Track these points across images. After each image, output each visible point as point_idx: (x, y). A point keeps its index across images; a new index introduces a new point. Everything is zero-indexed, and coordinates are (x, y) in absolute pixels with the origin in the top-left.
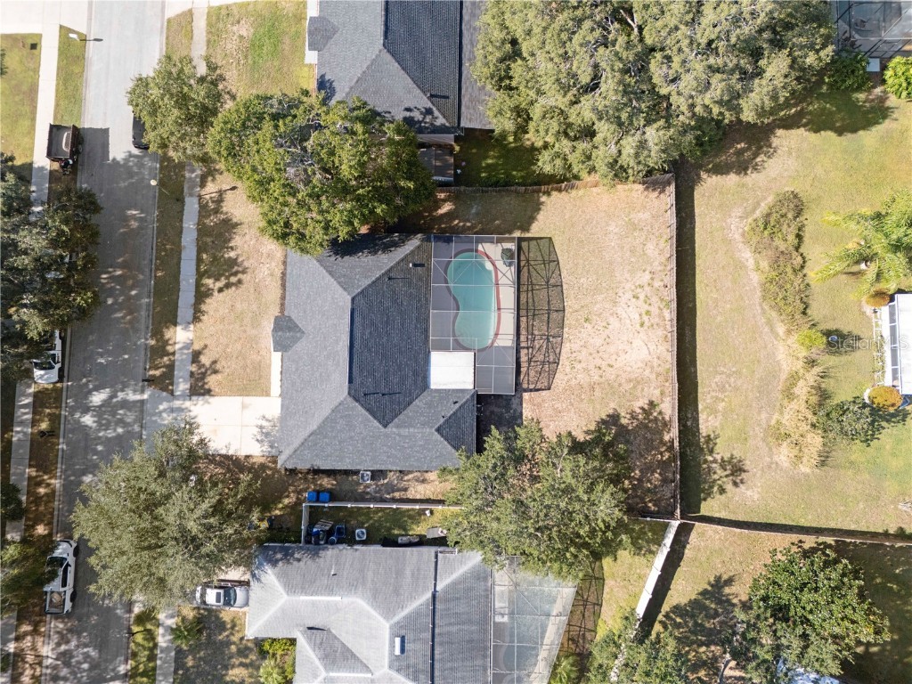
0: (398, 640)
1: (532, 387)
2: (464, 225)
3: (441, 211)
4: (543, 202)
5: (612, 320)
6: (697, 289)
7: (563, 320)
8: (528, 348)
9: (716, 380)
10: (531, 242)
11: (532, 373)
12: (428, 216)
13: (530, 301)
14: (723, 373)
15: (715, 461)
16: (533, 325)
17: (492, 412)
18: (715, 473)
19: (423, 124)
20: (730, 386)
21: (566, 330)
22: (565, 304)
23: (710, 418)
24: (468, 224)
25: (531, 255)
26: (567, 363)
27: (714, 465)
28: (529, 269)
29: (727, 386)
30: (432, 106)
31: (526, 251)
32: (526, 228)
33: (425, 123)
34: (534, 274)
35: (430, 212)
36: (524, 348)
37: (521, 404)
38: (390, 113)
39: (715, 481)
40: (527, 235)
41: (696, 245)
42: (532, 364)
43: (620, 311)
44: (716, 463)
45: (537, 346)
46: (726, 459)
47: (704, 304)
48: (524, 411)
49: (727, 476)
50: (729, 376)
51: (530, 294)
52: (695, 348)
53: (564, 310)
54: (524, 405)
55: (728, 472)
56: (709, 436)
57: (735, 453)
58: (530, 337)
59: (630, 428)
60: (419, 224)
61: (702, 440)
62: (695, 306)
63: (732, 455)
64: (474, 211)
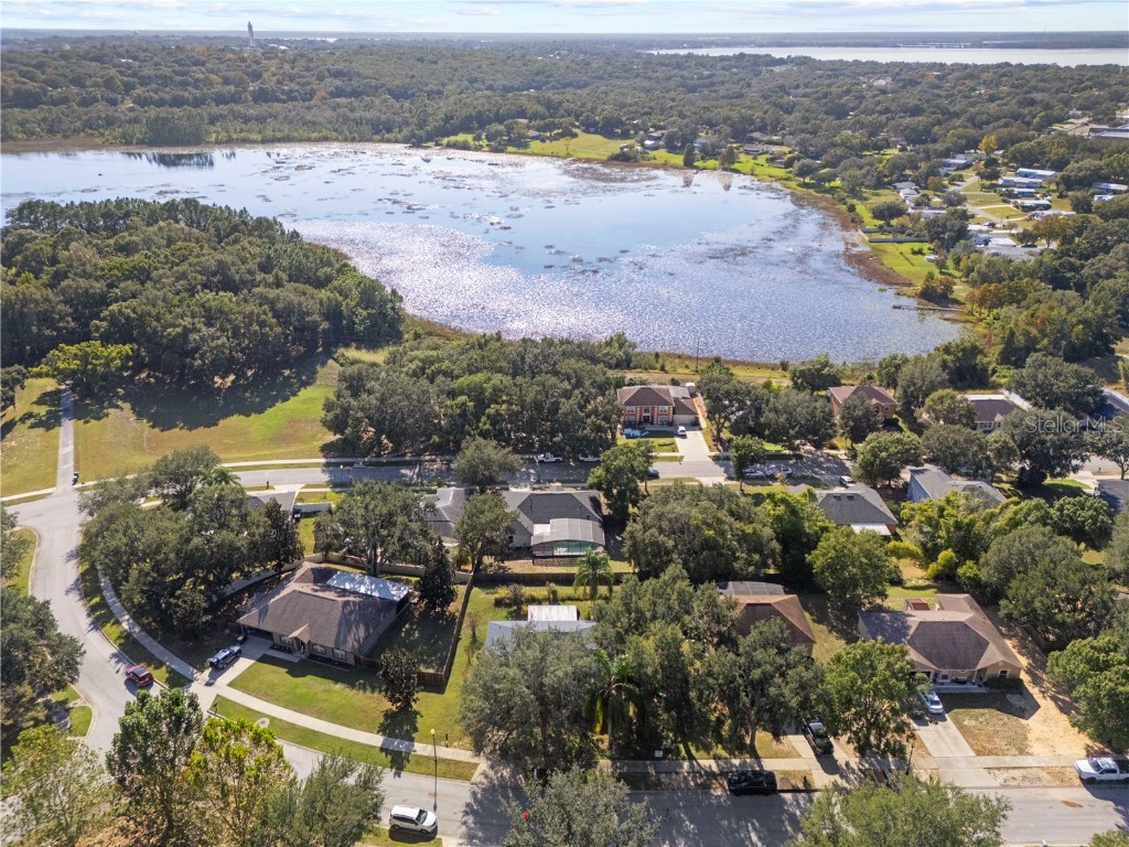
1: (535, 562)
11: (541, 562)
12: (612, 532)
16: (565, 562)
24: (611, 543)
36: (554, 560)
58: (559, 561)
60: (608, 531)
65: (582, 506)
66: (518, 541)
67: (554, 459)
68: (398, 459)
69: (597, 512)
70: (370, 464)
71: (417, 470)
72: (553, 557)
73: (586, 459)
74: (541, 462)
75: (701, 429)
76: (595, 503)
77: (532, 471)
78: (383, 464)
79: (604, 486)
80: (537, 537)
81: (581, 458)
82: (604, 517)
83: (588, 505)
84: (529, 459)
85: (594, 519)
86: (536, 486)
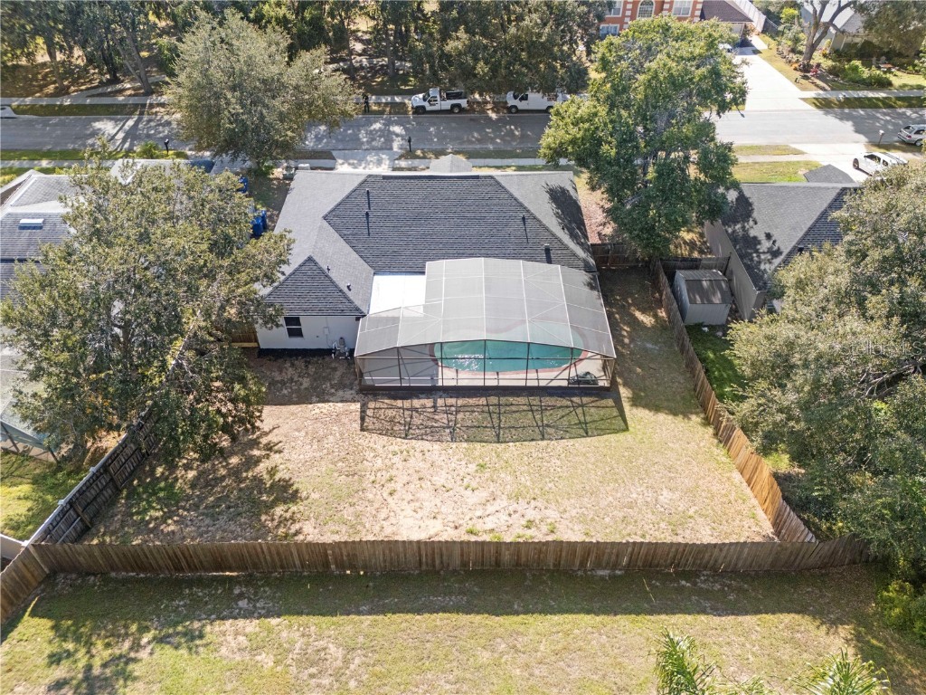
0: (40, 221)
1: (369, 412)
2: (624, 336)
3: (638, 314)
4: (689, 419)
5: (482, 495)
6: (556, 618)
7: (481, 442)
8: (434, 407)
9: (332, 648)
10: (615, 409)
11: (391, 413)
12: (627, 302)
13: (514, 408)
14: (346, 662)
15: (136, 646)
16: (473, 411)
17: (335, 369)
18: (108, 645)
19: (755, 255)
20: (312, 676)
21: (465, 445)
22: (511, 444)
23: (241, 638)
24: (626, 341)
25: (592, 410)
26: (405, 447)
27: (127, 644)
28: (567, 407)
29: (313, 670)
30: (784, 254)
31: (598, 404)
32: (636, 402)
33: (758, 256)
34: (561, 413)
35: (634, 304)
36: (435, 402)
37: (342, 401)
38: (756, 223)
39: (89, 644)
40: (627, 406)
41: (663, 617)
42: (407, 413)
43: (502, 503)
44: (131, 649)
45: (436, 417)
46: (131, 667)
47: (522, 629)
48: (331, 404)
49: (89, 668)
50: (338, 675)
51: (525, 408)
52: (419, 611)
53: (498, 442)
54: (340, 405)
55: (96, 671)
56: (201, 636)
57: (140, 685)
58: (453, 409)
59: (263, 518)
60: (613, 296)
61: (196, 625)
62: (517, 613)
63: (135, 679)
64: (649, 346)
65: (527, 218)
66: (317, 332)
67: (447, 105)
68: (97, 101)
69: (573, 236)
70: (32, 110)
71: (130, 123)
72: (432, 391)
73: (522, 105)
74: (419, 110)
75: (756, 52)
76: (566, 204)
77: (397, 129)
78: (63, 110)
79: (609, 150)
80: (379, 320)
81: (511, 102)
82: (593, 249)
83: (546, 213)
84: (393, 104)
85: (569, 261)
86: (403, 163)
